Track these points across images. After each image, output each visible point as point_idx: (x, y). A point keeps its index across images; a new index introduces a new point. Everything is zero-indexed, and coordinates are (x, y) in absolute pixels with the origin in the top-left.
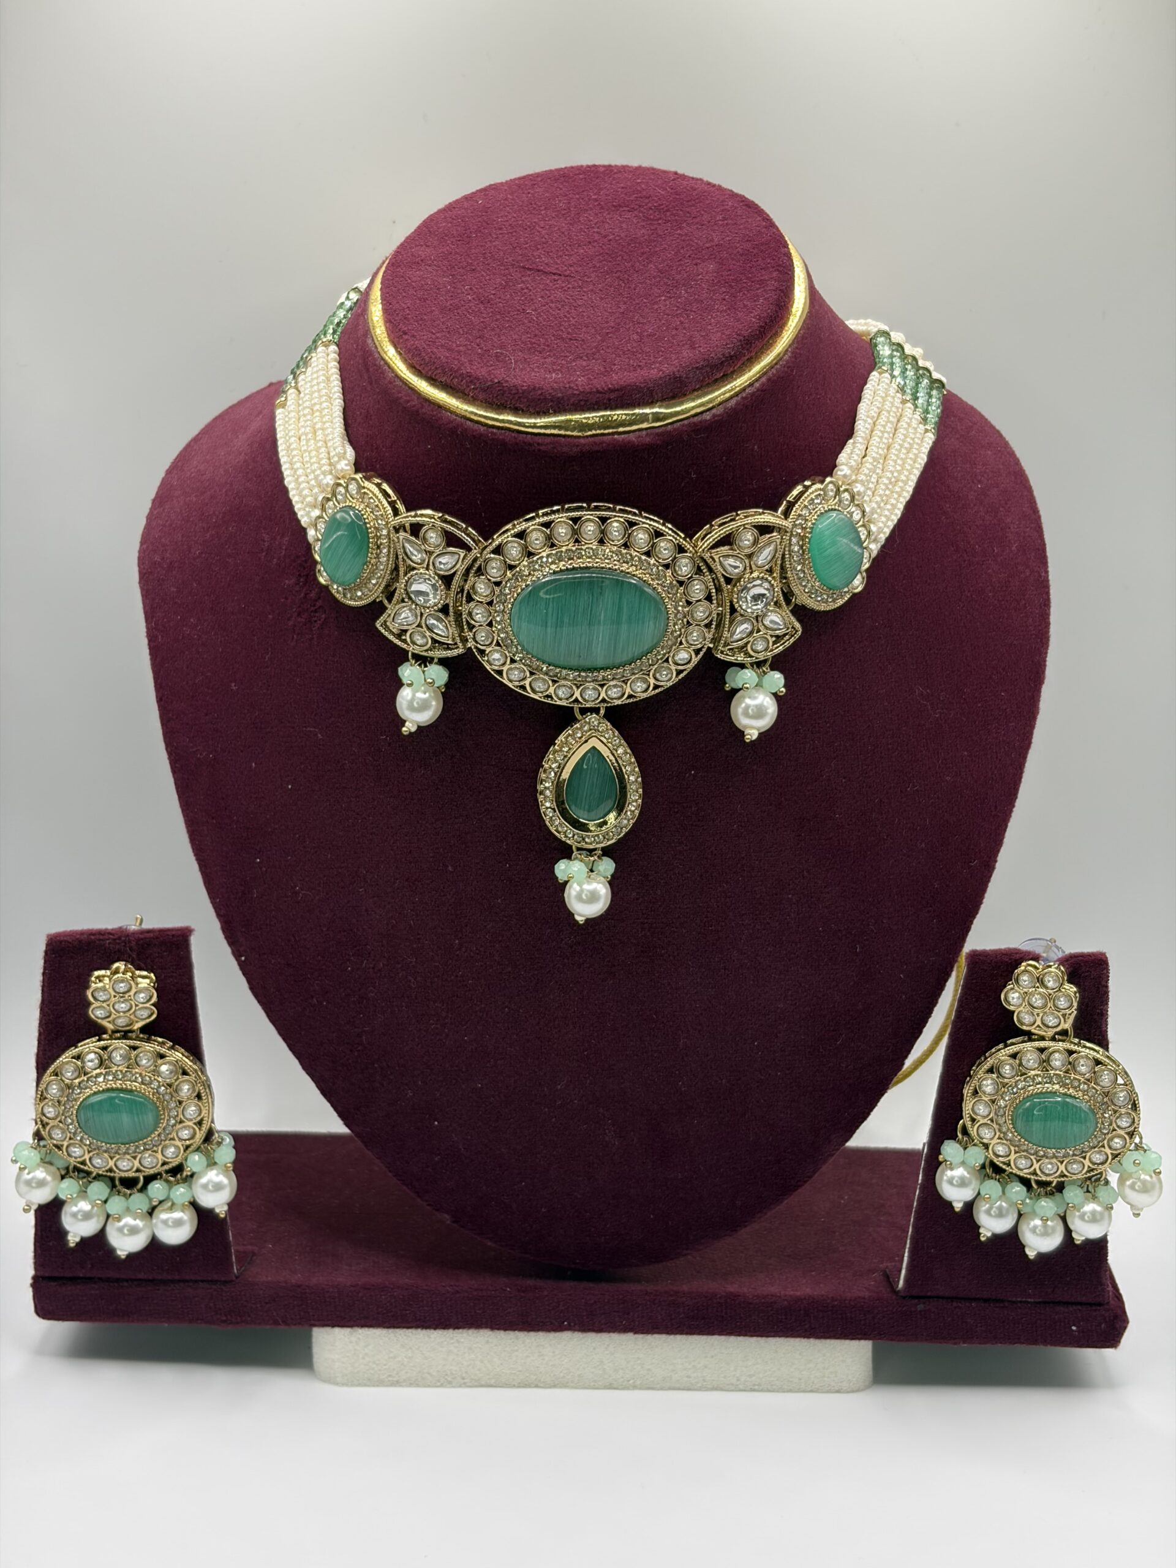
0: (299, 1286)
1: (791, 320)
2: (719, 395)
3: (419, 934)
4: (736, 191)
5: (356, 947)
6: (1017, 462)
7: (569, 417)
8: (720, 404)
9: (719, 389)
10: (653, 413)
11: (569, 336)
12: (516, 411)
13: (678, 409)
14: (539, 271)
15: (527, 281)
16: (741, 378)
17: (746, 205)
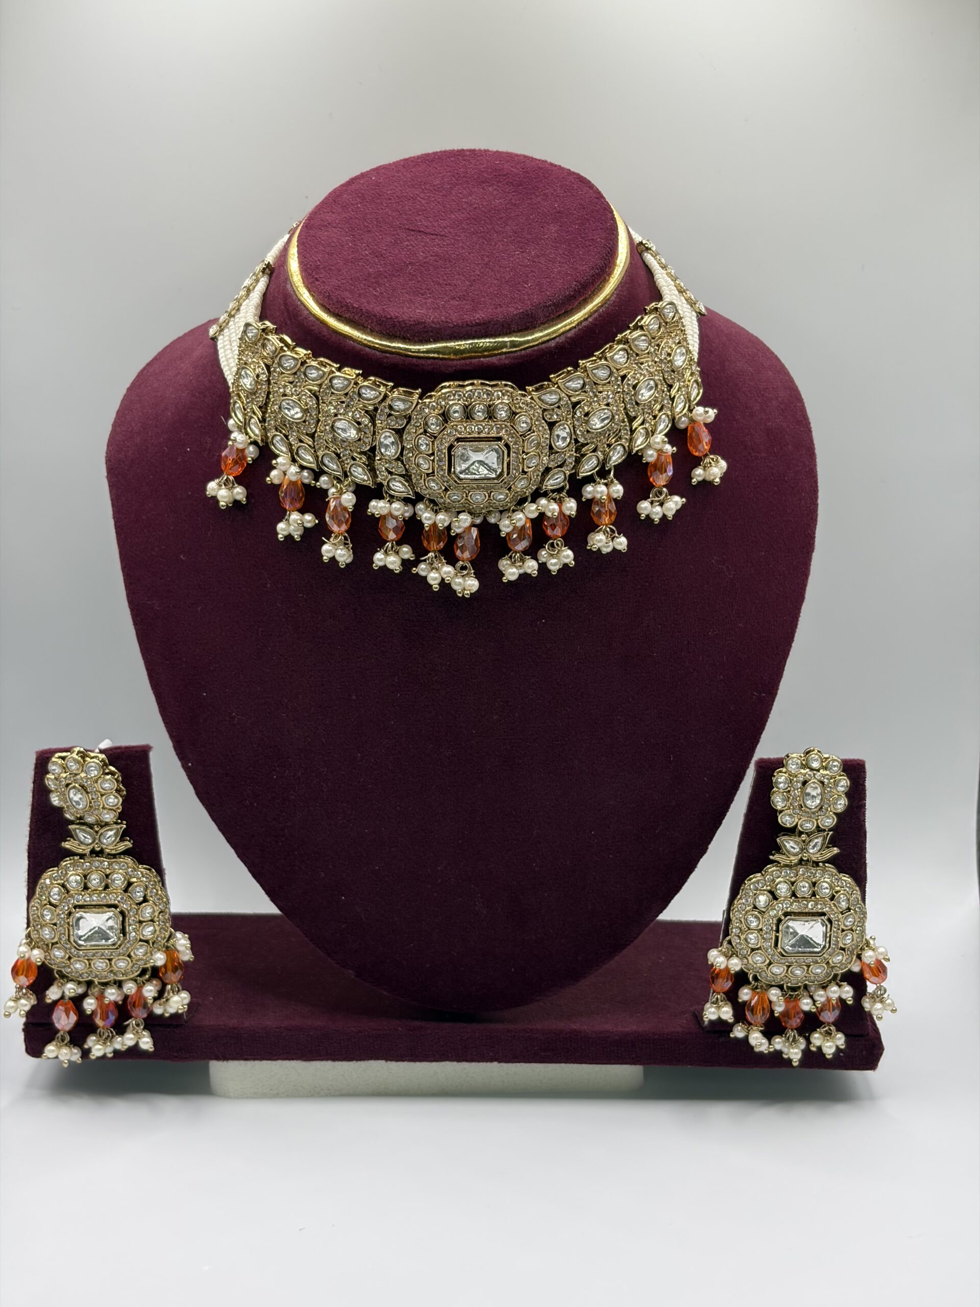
0: (235, 1028)
1: (616, 270)
2: (562, 328)
3: (329, 749)
4: (572, 170)
5: (280, 759)
6: (791, 380)
7: (445, 344)
8: (563, 333)
9: (562, 322)
10: (511, 342)
11: (445, 283)
12: (404, 339)
13: (530, 338)
14: (420, 232)
15: (411, 239)
16: (578, 314)
17: (580, 181)
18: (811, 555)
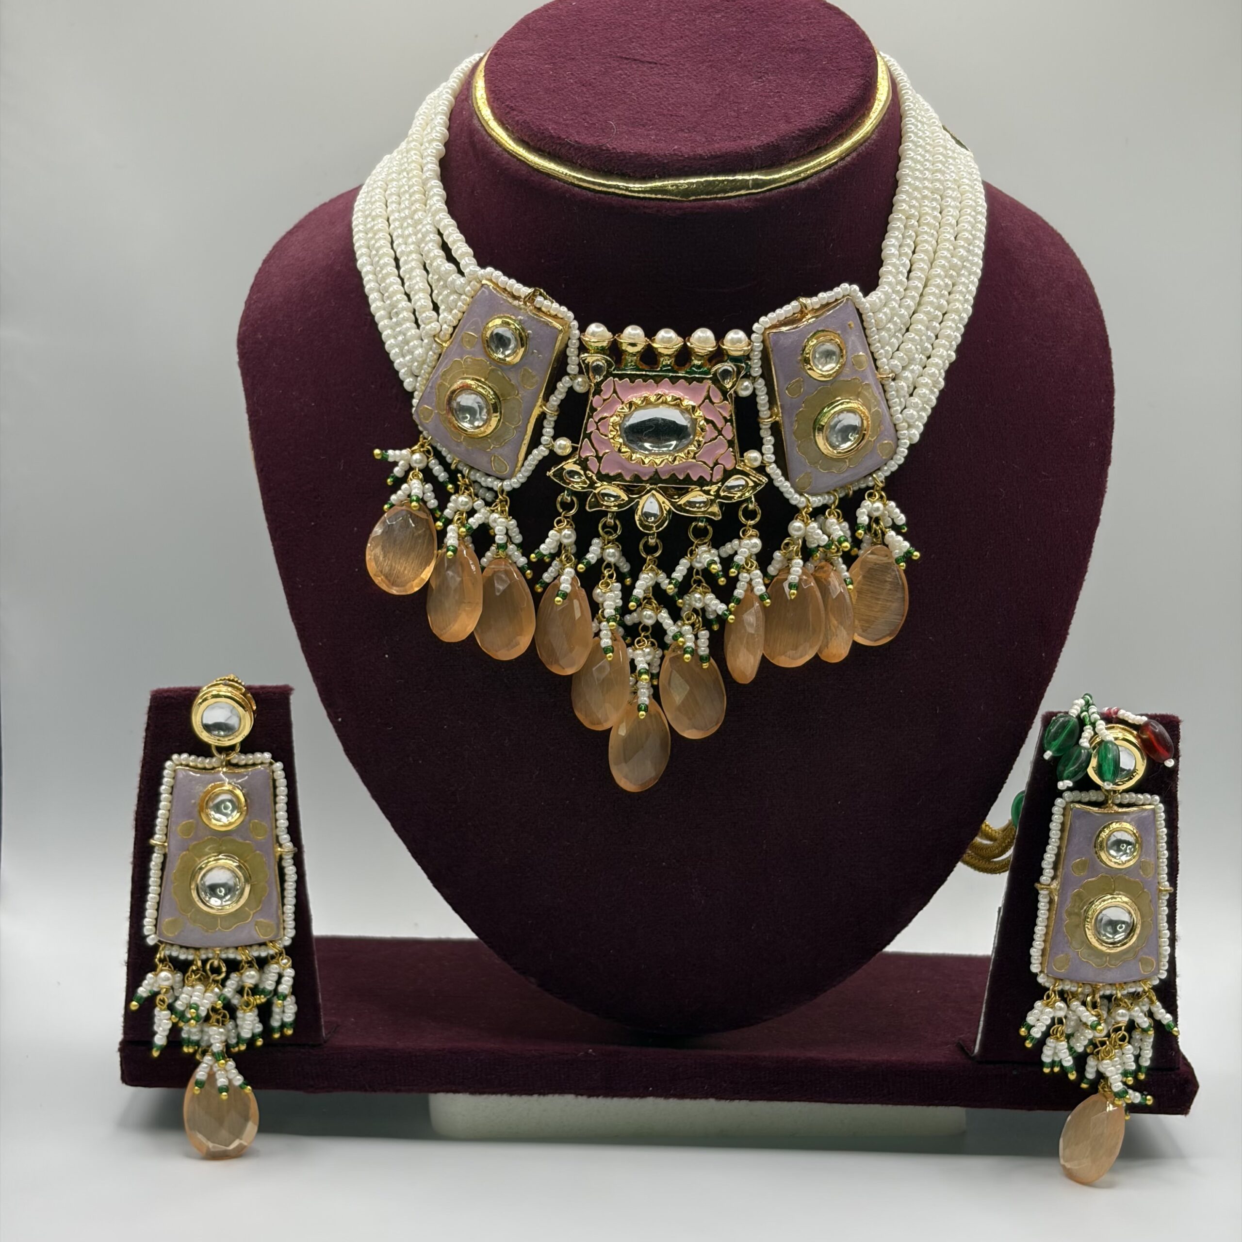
1: (876, 105)
2: (814, 166)
7: (674, 182)
8: (815, 173)
9: (815, 159)
10: (753, 180)
11: (670, 113)
13: (776, 176)
14: (635, 60)
15: (626, 69)
16: (834, 152)
18: (1107, 468)
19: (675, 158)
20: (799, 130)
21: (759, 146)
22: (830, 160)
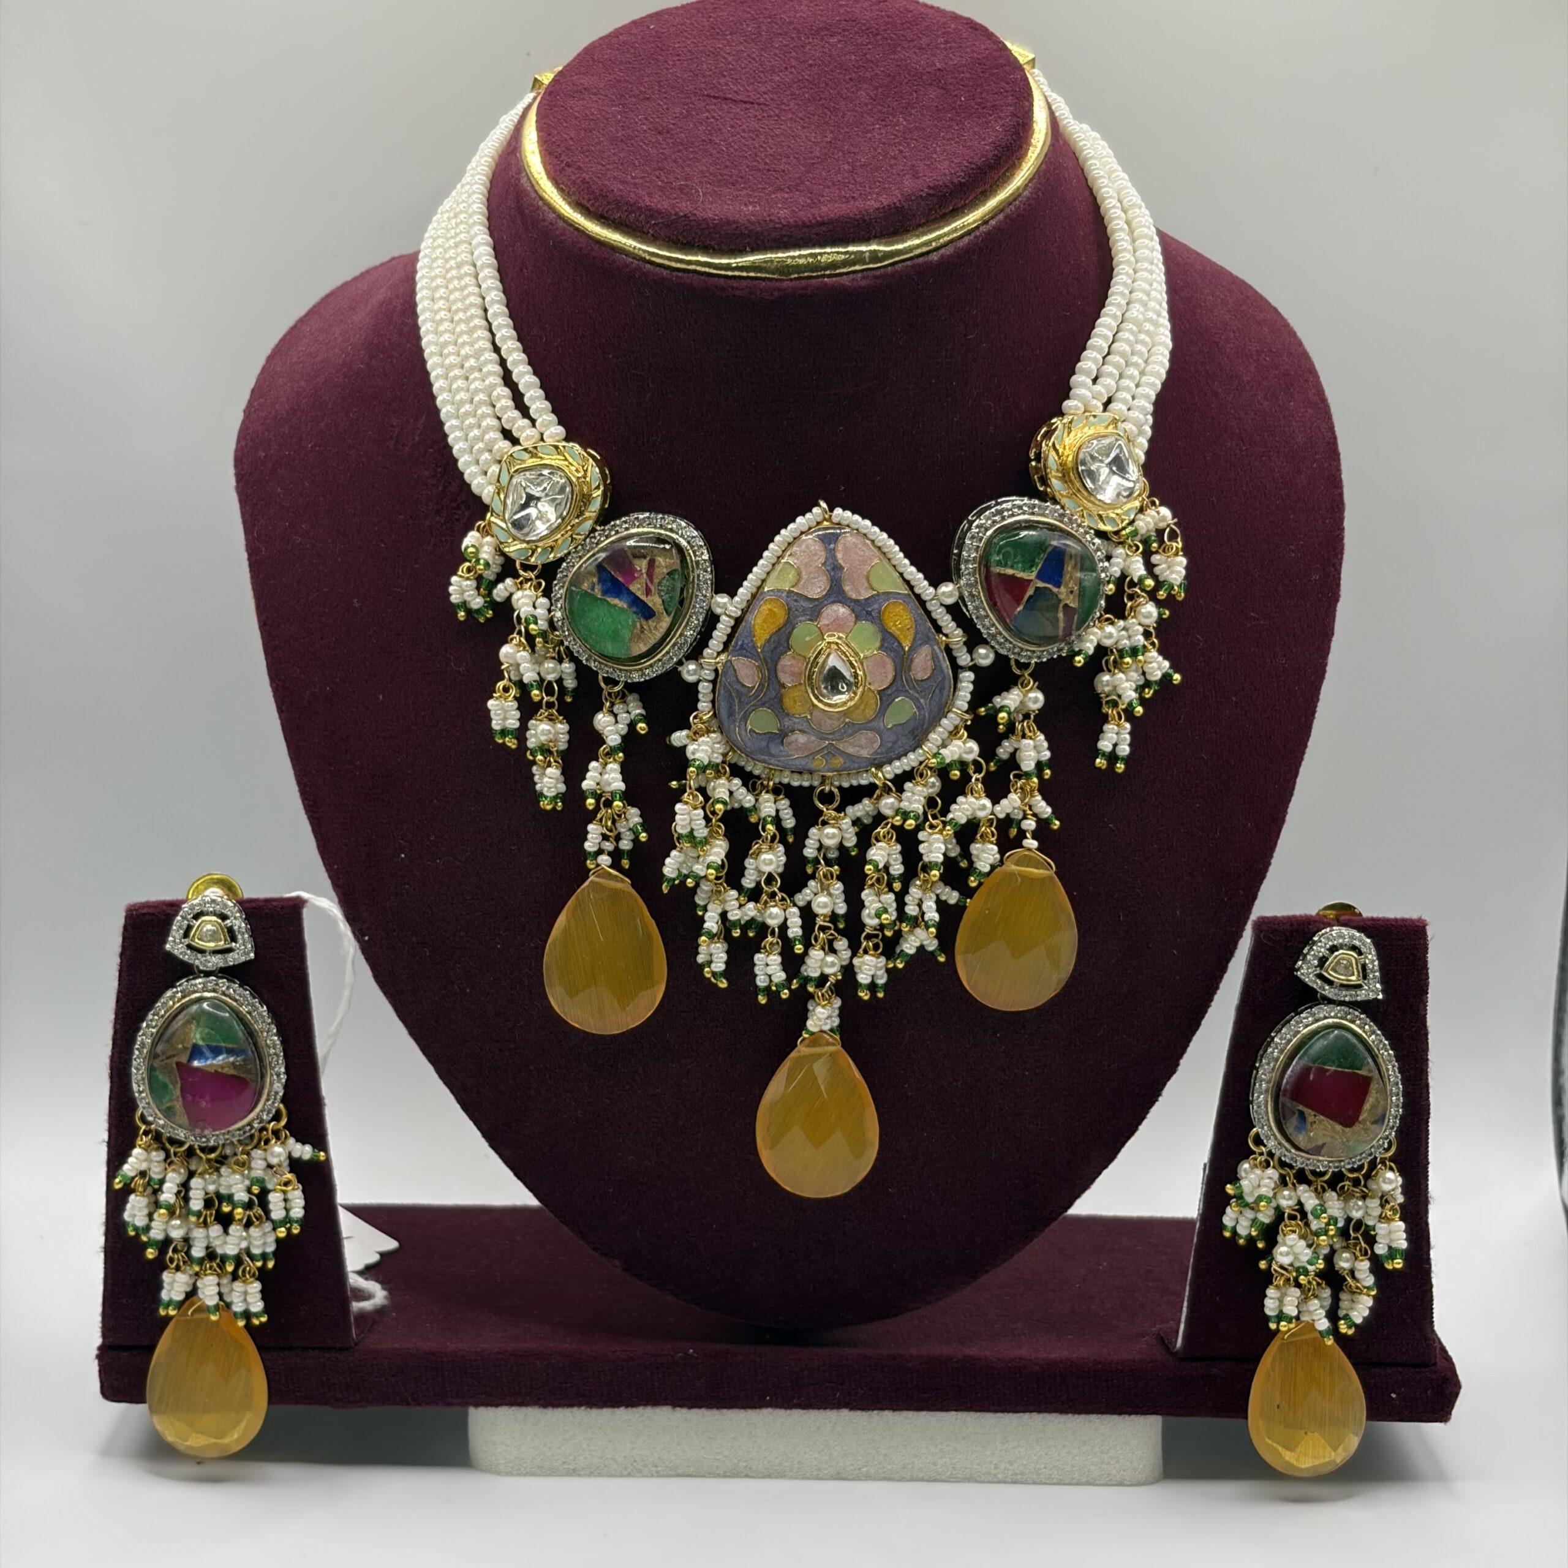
2: (949, 233)
6: (1298, 343)
7: (770, 256)
9: (949, 224)
10: (870, 251)
11: (767, 167)
12: (706, 249)
13: (900, 246)
14: (726, 99)
15: (714, 110)
18: (1336, 604)
19: (771, 225)
20: (929, 187)
21: (878, 209)
22: (969, 224)
